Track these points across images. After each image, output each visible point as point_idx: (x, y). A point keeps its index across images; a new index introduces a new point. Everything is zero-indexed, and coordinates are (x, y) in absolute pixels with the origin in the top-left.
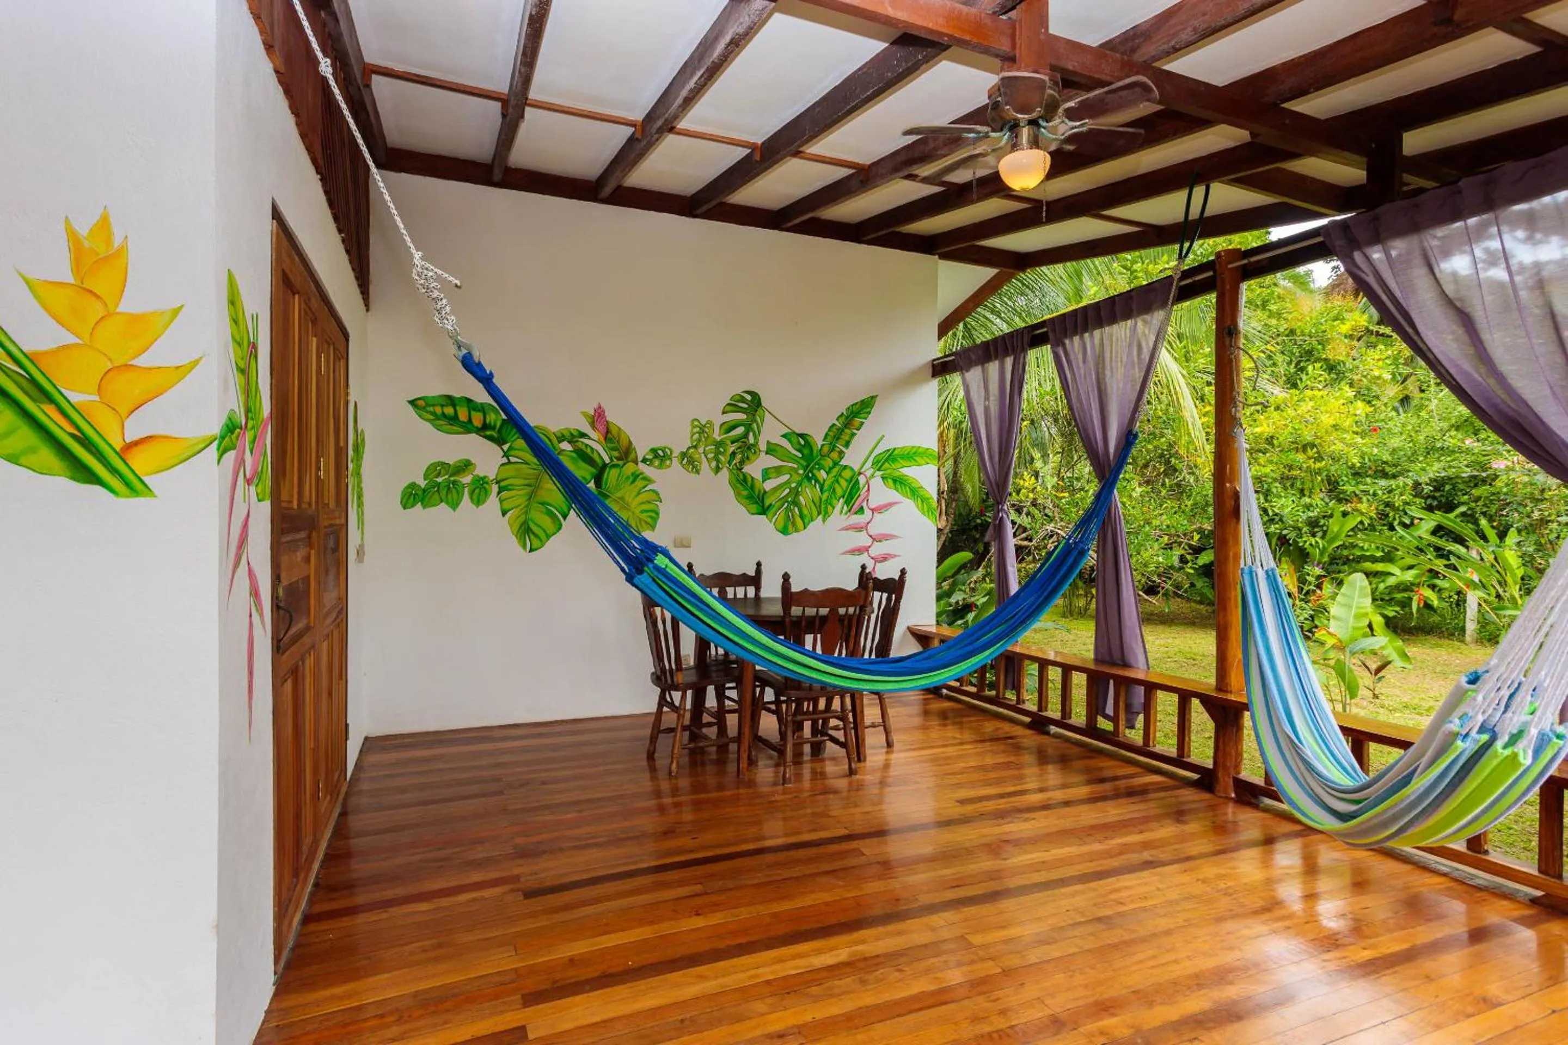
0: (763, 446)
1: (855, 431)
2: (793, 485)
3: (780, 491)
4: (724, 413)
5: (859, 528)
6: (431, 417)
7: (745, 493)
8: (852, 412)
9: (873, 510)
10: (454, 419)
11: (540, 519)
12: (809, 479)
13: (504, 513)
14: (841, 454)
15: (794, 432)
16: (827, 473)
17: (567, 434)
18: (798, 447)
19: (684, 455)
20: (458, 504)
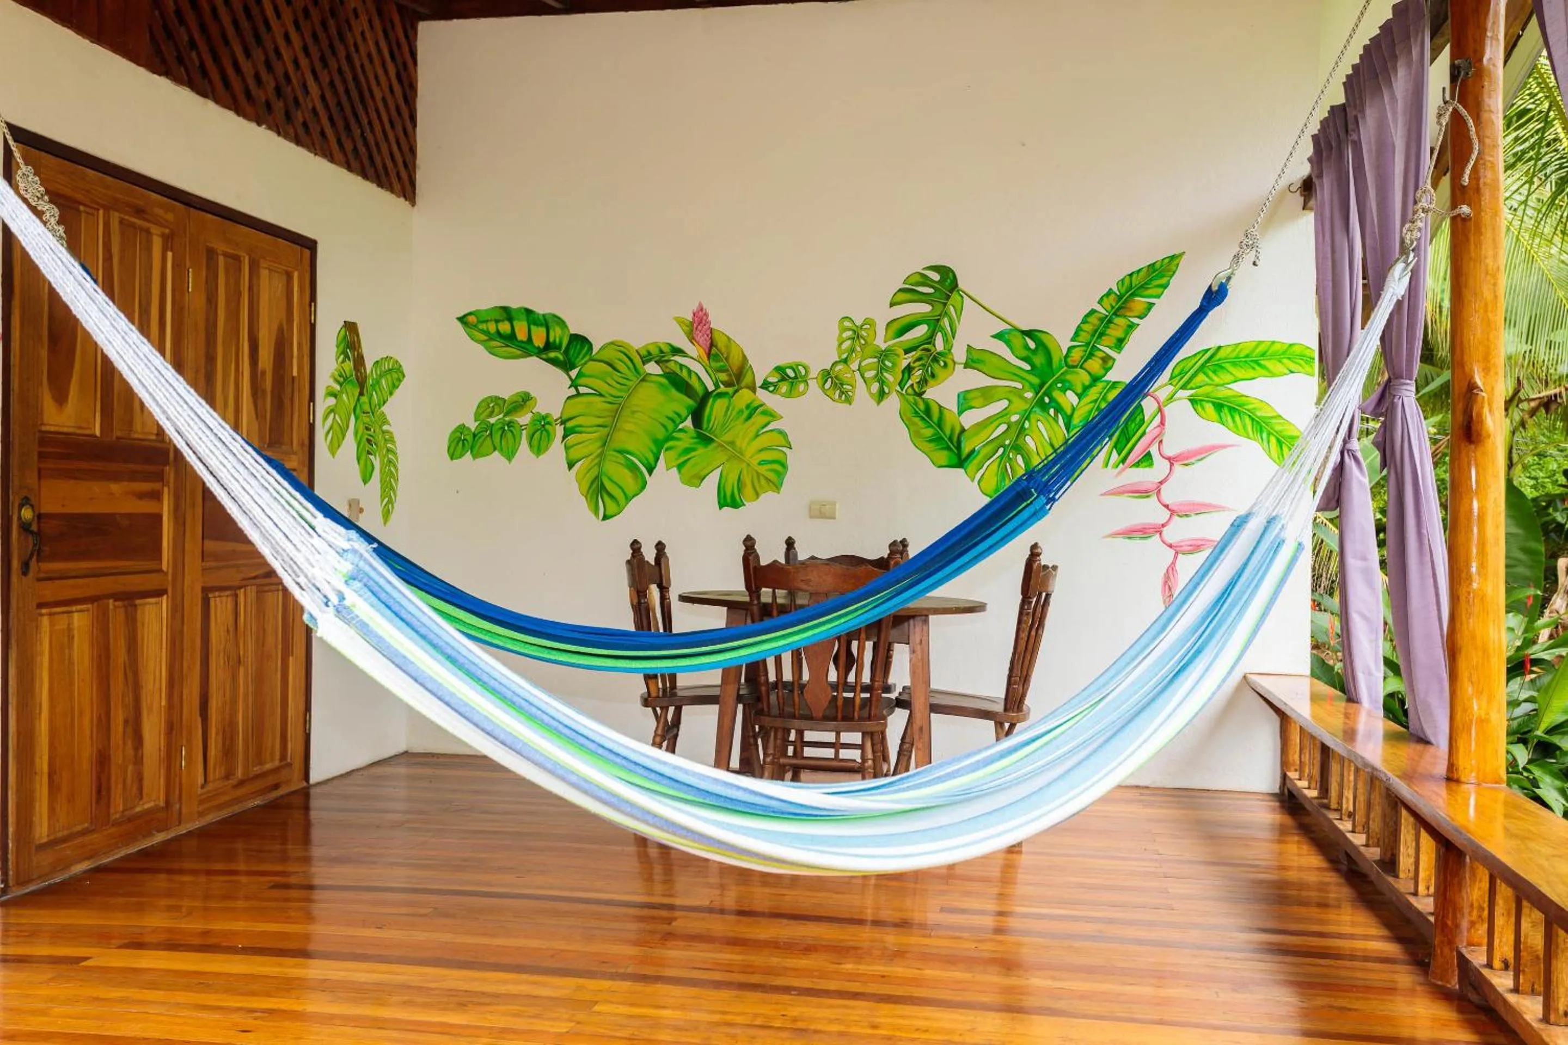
0: (959, 354)
1: (1136, 321)
2: (1015, 418)
3: (990, 428)
4: (892, 305)
5: (1141, 492)
6: (483, 337)
7: (929, 432)
8: (1131, 287)
9: (1171, 460)
10: (511, 338)
11: (616, 472)
12: (1044, 407)
13: (571, 466)
14: (1106, 360)
15: (1016, 329)
16: (1080, 396)
17: (655, 351)
18: (1024, 353)
19: (827, 375)
20: (514, 454)
